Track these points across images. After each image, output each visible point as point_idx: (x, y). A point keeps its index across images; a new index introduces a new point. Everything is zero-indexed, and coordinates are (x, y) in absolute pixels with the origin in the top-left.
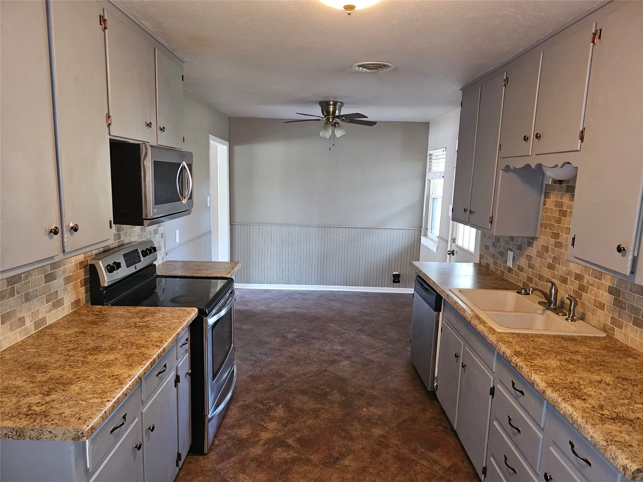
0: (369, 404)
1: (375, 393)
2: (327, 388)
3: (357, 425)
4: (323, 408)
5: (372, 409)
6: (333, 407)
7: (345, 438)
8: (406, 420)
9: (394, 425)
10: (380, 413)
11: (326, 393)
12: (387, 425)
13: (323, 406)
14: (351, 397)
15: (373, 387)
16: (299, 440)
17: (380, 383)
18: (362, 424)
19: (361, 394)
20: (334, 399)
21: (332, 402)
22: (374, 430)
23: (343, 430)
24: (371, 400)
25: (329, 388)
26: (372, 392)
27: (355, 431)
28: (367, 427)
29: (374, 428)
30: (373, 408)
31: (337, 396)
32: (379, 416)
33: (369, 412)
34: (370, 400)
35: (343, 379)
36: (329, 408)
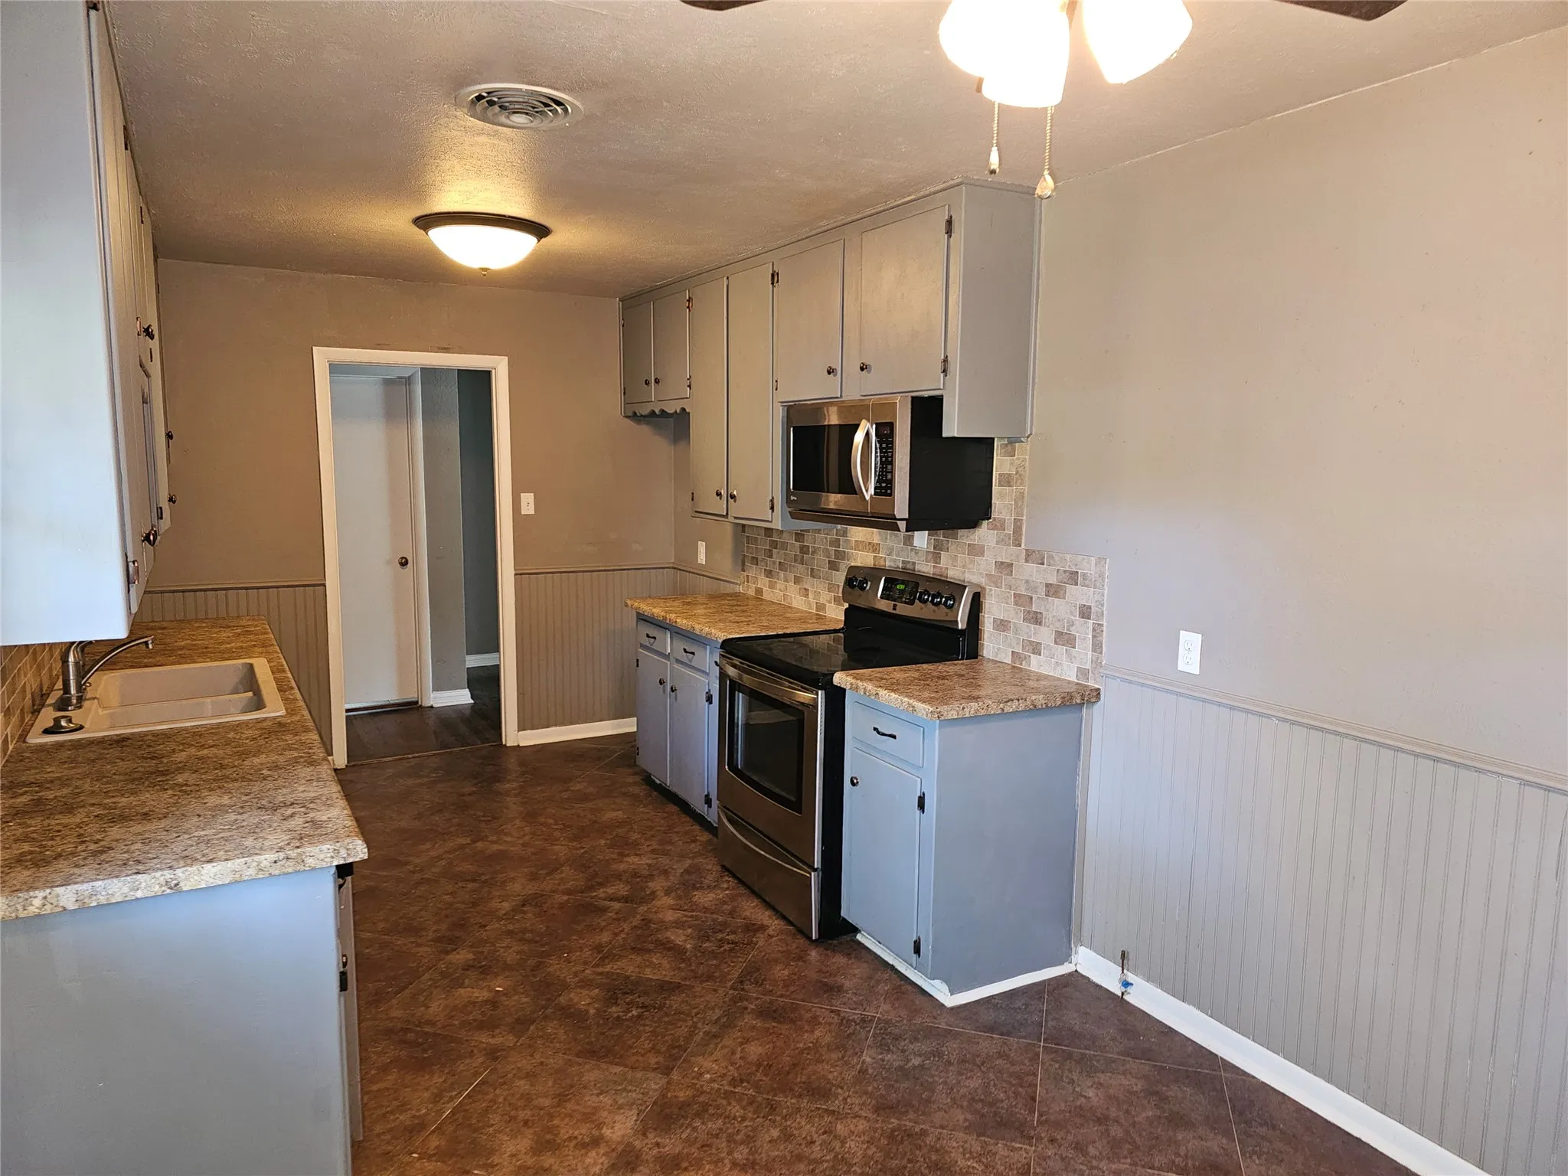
0: (494, 1003)
1: (484, 1038)
2: (621, 1014)
3: (511, 957)
4: (597, 965)
5: (483, 995)
6: (575, 974)
7: (524, 931)
8: (397, 993)
9: (427, 976)
10: (462, 991)
11: (612, 1000)
12: (442, 973)
13: (600, 970)
14: (545, 1007)
15: (493, 1054)
16: (604, 910)
17: (476, 1074)
18: (498, 961)
19: (521, 1024)
20: (585, 992)
21: (586, 984)
22: (471, 956)
23: (530, 941)
24: (490, 1017)
25: (615, 1015)
26: (493, 1036)
27: (508, 947)
28: (486, 958)
29: (470, 960)
30: (480, 999)
31: (584, 1000)
32: (462, 986)
33: (489, 986)
34: (491, 1015)
35: (594, 1053)
36: (583, 971)
